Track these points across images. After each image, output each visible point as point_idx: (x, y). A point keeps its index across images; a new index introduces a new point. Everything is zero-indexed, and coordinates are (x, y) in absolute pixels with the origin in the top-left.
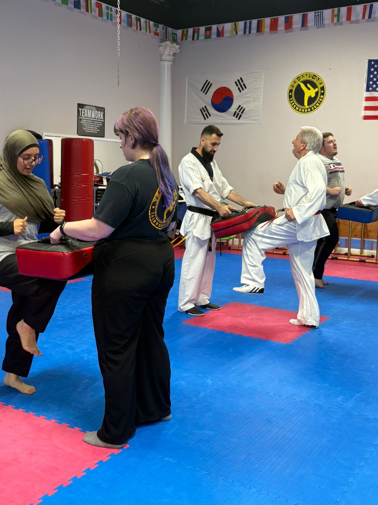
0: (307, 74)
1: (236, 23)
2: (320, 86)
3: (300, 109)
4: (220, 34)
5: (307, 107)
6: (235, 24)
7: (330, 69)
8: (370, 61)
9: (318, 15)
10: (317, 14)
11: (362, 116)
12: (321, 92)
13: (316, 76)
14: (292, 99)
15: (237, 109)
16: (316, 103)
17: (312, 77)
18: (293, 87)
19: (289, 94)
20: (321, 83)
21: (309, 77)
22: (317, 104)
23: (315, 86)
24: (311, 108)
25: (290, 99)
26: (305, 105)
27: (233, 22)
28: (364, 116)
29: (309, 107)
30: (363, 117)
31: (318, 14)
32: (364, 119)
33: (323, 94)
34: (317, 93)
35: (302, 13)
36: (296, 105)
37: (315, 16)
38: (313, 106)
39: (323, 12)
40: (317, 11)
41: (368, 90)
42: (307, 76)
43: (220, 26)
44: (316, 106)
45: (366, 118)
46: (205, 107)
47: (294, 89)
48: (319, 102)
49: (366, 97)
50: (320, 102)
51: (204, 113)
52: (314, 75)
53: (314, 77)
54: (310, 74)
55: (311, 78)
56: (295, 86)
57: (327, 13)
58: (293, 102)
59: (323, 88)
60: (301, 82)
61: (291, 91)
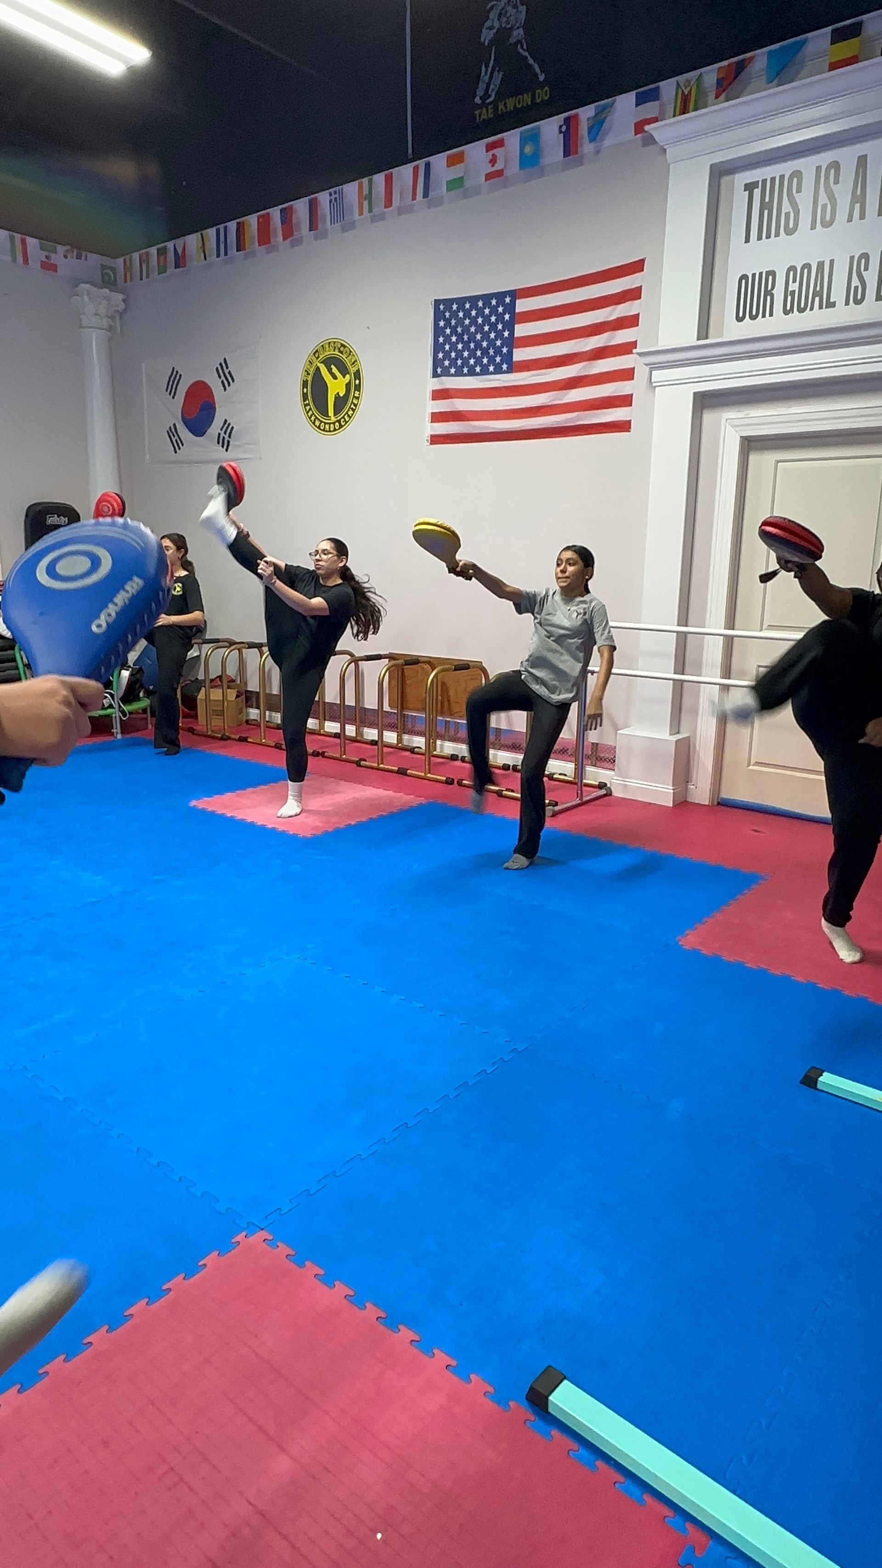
0: (329, 343)
1: (204, 232)
2: (353, 370)
3: (323, 424)
4: (180, 261)
5: (333, 419)
6: (202, 234)
7: (368, 328)
8: (437, 302)
9: (336, 199)
10: (333, 197)
11: (426, 435)
12: (355, 383)
13: (345, 347)
14: (307, 402)
15: (221, 430)
16: (349, 410)
17: (339, 349)
18: (308, 374)
19: (303, 391)
20: (354, 362)
21: (334, 351)
22: (350, 412)
23: (344, 371)
24: (339, 421)
25: (305, 403)
26: (330, 415)
27: (197, 232)
28: (432, 436)
29: (336, 418)
30: (429, 439)
31: (335, 196)
32: (431, 444)
33: (358, 388)
34: (348, 386)
35: (308, 198)
36: (315, 416)
37: (331, 201)
38: (343, 417)
39: (344, 190)
40: (332, 190)
41: (435, 375)
42: (331, 347)
43: (179, 242)
44: (349, 416)
45: (436, 440)
46: (174, 425)
47: (310, 378)
48: (352, 406)
49: (434, 391)
50: (354, 408)
51: (174, 440)
52: (342, 345)
53: (342, 349)
54: (334, 342)
55: (337, 352)
56: (312, 371)
57: (351, 189)
58: (310, 409)
59: (357, 375)
60: (321, 363)
61: (305, 384)
